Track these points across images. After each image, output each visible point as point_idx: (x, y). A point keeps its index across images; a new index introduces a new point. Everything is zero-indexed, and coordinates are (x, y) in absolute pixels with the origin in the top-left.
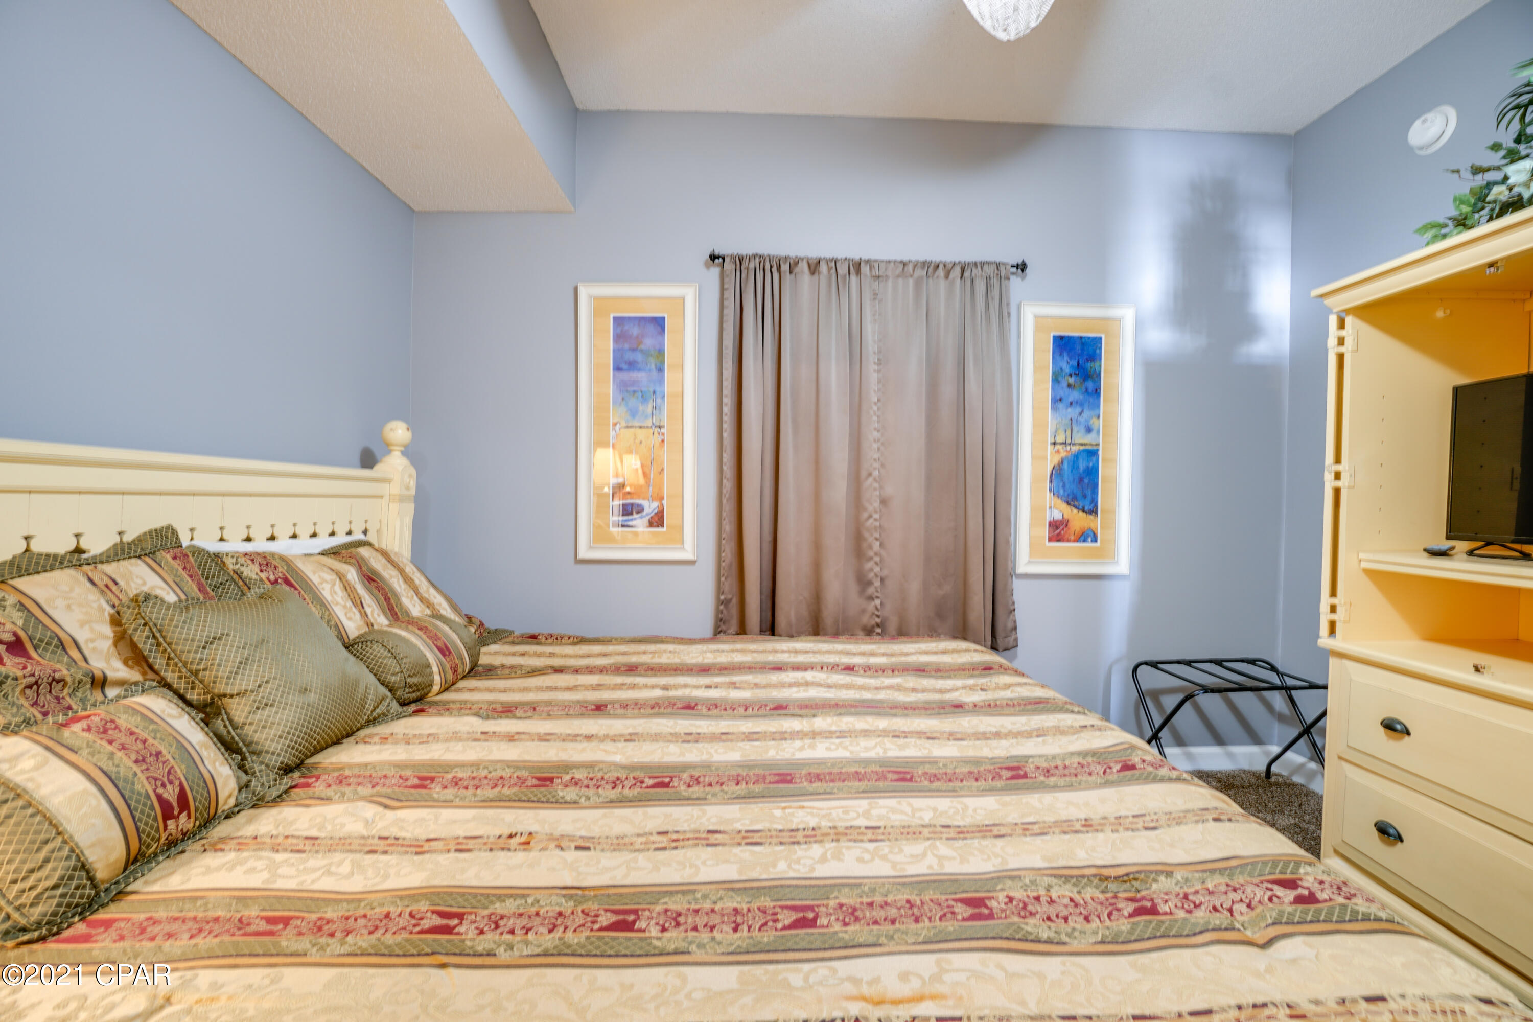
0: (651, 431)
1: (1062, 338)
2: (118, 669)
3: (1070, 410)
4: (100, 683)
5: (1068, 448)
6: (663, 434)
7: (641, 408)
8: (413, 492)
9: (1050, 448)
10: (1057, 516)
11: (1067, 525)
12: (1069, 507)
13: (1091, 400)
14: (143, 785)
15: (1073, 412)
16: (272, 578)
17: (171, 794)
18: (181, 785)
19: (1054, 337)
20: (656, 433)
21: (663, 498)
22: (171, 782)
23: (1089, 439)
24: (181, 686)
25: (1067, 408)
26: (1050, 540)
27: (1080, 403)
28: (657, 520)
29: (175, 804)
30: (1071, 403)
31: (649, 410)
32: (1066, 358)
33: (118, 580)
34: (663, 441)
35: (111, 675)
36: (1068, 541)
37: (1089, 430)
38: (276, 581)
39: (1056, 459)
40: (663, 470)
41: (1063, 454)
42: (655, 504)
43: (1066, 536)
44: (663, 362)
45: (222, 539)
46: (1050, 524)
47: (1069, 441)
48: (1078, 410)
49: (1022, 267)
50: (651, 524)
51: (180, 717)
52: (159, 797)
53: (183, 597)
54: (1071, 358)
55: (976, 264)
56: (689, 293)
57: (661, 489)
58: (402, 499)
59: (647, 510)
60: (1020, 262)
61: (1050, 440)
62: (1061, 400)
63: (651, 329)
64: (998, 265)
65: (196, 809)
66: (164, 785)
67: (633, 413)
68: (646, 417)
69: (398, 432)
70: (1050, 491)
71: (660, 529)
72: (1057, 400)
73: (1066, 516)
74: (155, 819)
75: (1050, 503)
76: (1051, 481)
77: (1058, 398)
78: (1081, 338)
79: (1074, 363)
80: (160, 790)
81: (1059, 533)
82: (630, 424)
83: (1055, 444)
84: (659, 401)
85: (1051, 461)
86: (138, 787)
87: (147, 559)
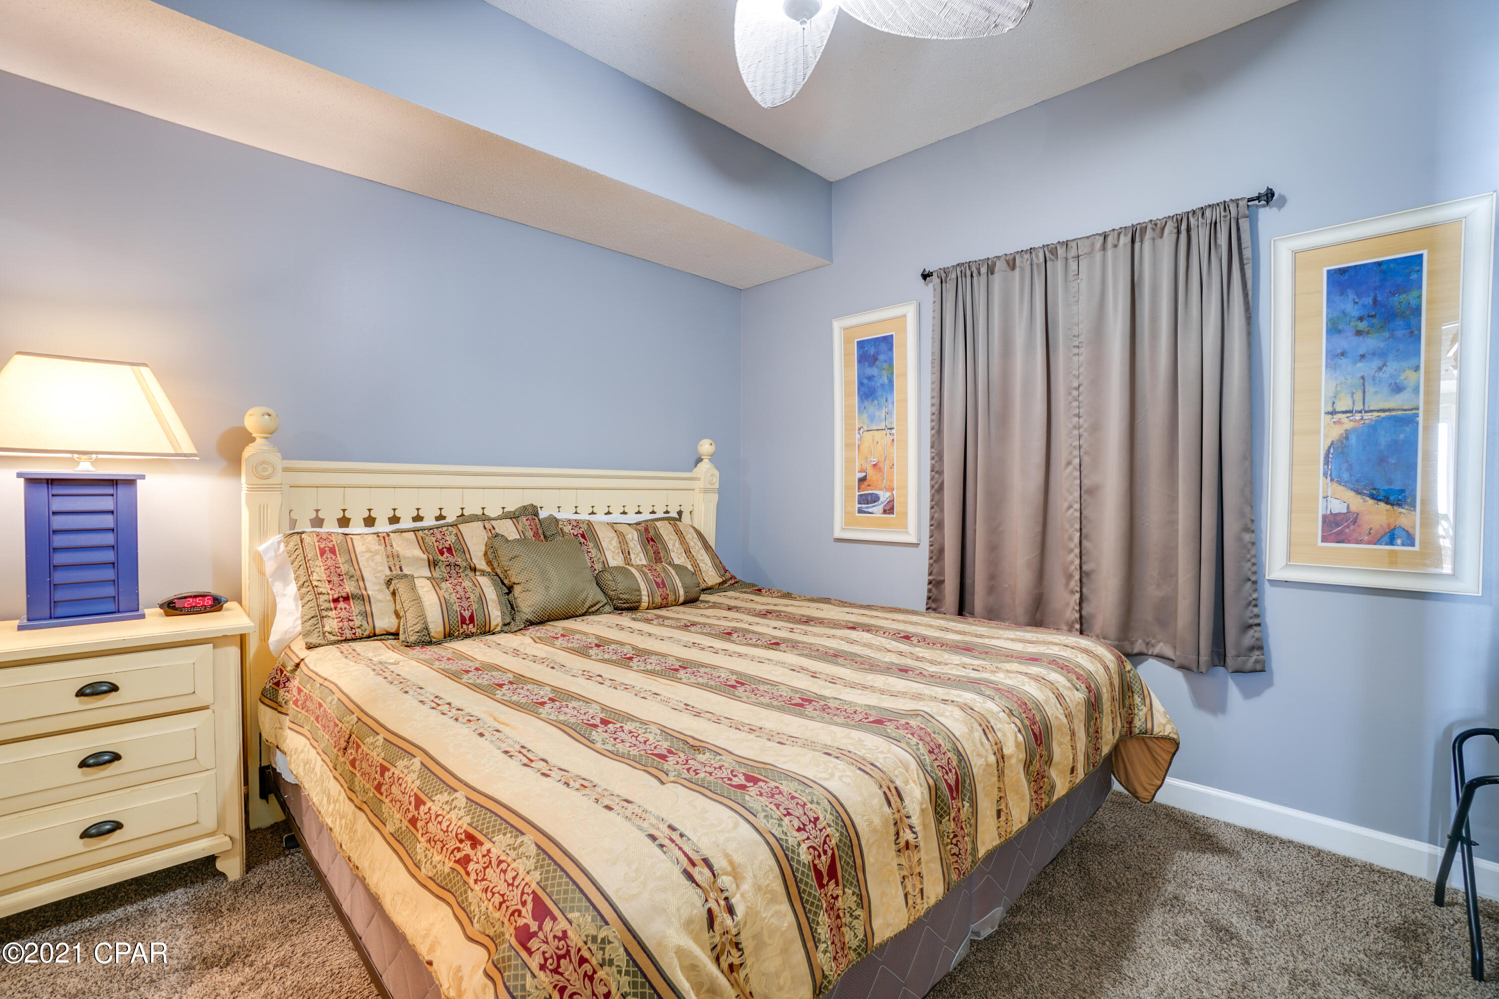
0: (884, 432)
1: (1343, 271)
2: (481, 564)
3: (1360, 365)
4: (474, 570)
5: (1358, 417)
6: (893, 434)
7: (877, 414)
8: (717, 486)
9: (1324, 419)
10: (1338, 507)
11: (1355, 521)
12: (1359, 497)
13: (1401, 346)
14: (456, 607)
15: (1367, 368)
16: (575, 534)
17: (467, 614)
18: (472, 612)
19: (1328, 271)
20: (888, 434)
21: (893, 489)
22: (468, 610)
23: (1397, 402)
24: (502, 576)
25: (1355, 363)
26: (1324, 539)
27: (1381, 354)
28: (889, 509)
29: (467, 619)
30: (1363, 356)
31: (883, 415)
32: (1351, 295)
33: (496, 527)
34: (893, 440)
35: (478, 567)
36: (1360, 542)
37: (1398, 389)
38: (577, 535)
39: (1336, 433)
40: (893, 465)
41: (1348, 425)
42: (888, 494)
43: (1355, 535)
44: (892, 374)
45: (576, 513)
46: (1325, 517)
47: (1359, 407)
48: (1376, 363)
49: (1269, 196)
50: (885, 512)
51: (490, 586)
52: (461, 614)
53: (523, 537)
54: (1359, 295)
55: (1194, 212)
56: (909, 311)
57: (892, 481)
58: (706, 491)
59: (882, 499)
60: (1263, 190)
61: (1324, 407)
62: (1343, 354)
63: (883, 346)
64: (1225, 206)
65: (478, 625)
66: (465, 610)
67: (872, 418)
68: (881, 421)
69: (706, 447)
70: (1325, 475)
71: (891, 516)
72: (1336, 356)
73: (1353, 508)
74: (458, 622)
75: (1325, 491)
76: (1327, 463)
77: (1339, 351)
78: (1379, 264)
79: (1369, 300)
80: (462, 612)
81: (1341, 532)
82: (870, 429)
83: (1333, 413)
84: (890, 406)
85: (1326, 436)
86: (454, 607)
87: (514, 520)
